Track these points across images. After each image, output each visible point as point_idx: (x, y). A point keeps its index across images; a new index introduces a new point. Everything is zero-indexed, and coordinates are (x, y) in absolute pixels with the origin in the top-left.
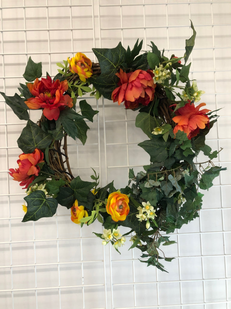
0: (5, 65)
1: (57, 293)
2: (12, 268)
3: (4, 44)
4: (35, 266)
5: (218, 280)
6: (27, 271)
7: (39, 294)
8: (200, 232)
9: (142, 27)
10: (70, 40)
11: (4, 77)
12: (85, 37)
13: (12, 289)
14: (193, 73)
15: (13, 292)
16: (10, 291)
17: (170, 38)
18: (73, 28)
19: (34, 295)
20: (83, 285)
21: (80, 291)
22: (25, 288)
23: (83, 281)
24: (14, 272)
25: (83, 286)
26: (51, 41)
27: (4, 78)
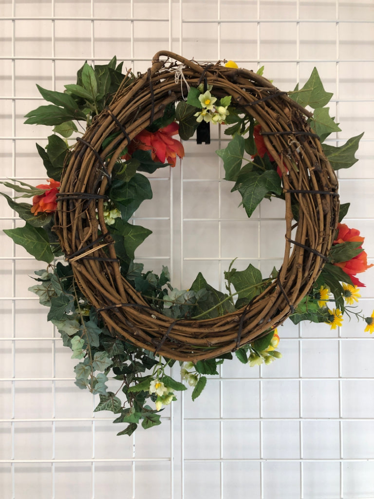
0: (17, 78)
1: (89, 469)
2: (13, 423)
3: (17, 43)
4: (53, 421)
5: (366, 460)
6: (40, 430)
7: (58, 470)
8: (340, 377)
9: (255, 20)
10: (128, 40)
11: (13, 97)
12: (154, 35)
13: (13, 460)
14: (340, 103)
15: (13, 464)
16: (9, 463)
17: (302, 42)
18: (135, 18)
19: (49, 470)
20: (134, 458)
21: (128, 468)
22: (36, 459)
23: (134, 451)
24: (17, 431)
25: (133, 460)
26: (96, 40)
27: (14, 100)
